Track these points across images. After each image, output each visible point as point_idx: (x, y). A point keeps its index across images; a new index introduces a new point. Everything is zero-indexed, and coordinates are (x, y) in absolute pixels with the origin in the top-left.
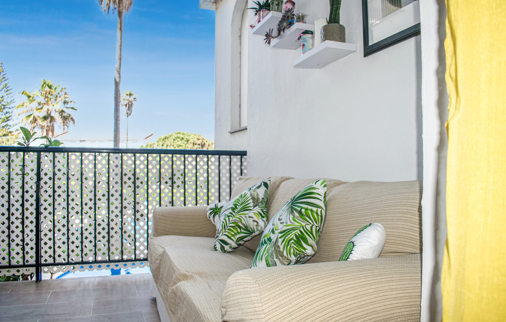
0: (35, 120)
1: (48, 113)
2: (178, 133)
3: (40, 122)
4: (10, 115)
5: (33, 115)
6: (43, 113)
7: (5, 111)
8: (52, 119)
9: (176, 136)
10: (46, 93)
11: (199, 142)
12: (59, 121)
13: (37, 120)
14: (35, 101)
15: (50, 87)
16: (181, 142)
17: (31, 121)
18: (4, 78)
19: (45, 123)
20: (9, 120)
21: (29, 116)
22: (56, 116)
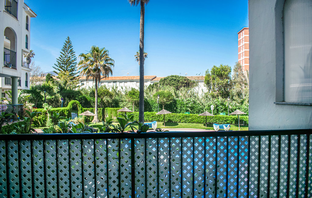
0: (89, 71)
1: (96, 67)
2: (172, 77)
3: (92, 72)
4: (74, 67)
5: (88, 69)
6: (93, 67)
7: (71, 65)
8: (99, 70)
9: (171, 78)
10: (95, 55)
11: (185, 82)
12: (103, 71)
13: (90, 71)
14: (89, 61)
15: (97, 51)
16: (174, 82)
17: (87, 72)
18: (70, 46)
19: (95, 73)
20: (73, 71)
21: (86, 69)
22: (101, 68)
